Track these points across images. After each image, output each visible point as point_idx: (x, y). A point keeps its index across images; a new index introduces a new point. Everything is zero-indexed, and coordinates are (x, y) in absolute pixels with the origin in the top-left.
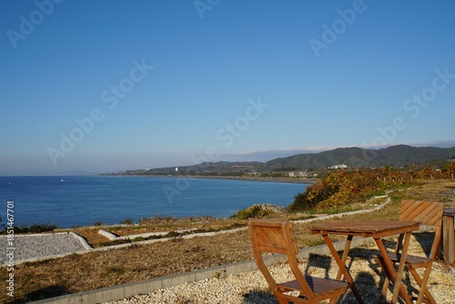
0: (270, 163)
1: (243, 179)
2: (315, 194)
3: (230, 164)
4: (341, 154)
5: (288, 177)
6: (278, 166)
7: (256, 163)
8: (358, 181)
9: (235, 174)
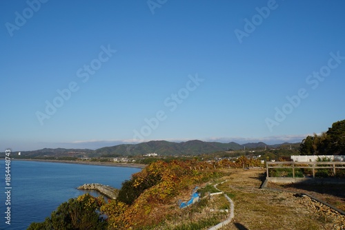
0: (99, 151)
1: (77, 163)
2: (140, 181)
3: (67, 150)
4: (153, 145)
5: (113, 162)
6: (105, 153)
7: (88, 150)
8: (176, 171)
9: (70, 159)
